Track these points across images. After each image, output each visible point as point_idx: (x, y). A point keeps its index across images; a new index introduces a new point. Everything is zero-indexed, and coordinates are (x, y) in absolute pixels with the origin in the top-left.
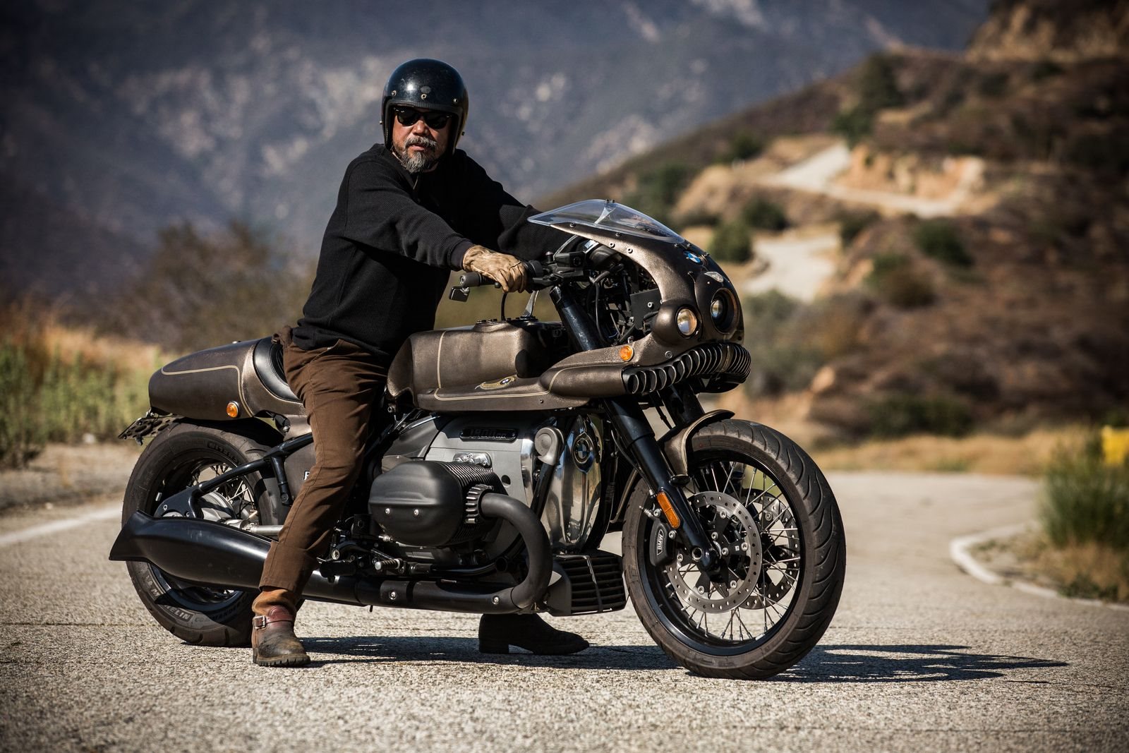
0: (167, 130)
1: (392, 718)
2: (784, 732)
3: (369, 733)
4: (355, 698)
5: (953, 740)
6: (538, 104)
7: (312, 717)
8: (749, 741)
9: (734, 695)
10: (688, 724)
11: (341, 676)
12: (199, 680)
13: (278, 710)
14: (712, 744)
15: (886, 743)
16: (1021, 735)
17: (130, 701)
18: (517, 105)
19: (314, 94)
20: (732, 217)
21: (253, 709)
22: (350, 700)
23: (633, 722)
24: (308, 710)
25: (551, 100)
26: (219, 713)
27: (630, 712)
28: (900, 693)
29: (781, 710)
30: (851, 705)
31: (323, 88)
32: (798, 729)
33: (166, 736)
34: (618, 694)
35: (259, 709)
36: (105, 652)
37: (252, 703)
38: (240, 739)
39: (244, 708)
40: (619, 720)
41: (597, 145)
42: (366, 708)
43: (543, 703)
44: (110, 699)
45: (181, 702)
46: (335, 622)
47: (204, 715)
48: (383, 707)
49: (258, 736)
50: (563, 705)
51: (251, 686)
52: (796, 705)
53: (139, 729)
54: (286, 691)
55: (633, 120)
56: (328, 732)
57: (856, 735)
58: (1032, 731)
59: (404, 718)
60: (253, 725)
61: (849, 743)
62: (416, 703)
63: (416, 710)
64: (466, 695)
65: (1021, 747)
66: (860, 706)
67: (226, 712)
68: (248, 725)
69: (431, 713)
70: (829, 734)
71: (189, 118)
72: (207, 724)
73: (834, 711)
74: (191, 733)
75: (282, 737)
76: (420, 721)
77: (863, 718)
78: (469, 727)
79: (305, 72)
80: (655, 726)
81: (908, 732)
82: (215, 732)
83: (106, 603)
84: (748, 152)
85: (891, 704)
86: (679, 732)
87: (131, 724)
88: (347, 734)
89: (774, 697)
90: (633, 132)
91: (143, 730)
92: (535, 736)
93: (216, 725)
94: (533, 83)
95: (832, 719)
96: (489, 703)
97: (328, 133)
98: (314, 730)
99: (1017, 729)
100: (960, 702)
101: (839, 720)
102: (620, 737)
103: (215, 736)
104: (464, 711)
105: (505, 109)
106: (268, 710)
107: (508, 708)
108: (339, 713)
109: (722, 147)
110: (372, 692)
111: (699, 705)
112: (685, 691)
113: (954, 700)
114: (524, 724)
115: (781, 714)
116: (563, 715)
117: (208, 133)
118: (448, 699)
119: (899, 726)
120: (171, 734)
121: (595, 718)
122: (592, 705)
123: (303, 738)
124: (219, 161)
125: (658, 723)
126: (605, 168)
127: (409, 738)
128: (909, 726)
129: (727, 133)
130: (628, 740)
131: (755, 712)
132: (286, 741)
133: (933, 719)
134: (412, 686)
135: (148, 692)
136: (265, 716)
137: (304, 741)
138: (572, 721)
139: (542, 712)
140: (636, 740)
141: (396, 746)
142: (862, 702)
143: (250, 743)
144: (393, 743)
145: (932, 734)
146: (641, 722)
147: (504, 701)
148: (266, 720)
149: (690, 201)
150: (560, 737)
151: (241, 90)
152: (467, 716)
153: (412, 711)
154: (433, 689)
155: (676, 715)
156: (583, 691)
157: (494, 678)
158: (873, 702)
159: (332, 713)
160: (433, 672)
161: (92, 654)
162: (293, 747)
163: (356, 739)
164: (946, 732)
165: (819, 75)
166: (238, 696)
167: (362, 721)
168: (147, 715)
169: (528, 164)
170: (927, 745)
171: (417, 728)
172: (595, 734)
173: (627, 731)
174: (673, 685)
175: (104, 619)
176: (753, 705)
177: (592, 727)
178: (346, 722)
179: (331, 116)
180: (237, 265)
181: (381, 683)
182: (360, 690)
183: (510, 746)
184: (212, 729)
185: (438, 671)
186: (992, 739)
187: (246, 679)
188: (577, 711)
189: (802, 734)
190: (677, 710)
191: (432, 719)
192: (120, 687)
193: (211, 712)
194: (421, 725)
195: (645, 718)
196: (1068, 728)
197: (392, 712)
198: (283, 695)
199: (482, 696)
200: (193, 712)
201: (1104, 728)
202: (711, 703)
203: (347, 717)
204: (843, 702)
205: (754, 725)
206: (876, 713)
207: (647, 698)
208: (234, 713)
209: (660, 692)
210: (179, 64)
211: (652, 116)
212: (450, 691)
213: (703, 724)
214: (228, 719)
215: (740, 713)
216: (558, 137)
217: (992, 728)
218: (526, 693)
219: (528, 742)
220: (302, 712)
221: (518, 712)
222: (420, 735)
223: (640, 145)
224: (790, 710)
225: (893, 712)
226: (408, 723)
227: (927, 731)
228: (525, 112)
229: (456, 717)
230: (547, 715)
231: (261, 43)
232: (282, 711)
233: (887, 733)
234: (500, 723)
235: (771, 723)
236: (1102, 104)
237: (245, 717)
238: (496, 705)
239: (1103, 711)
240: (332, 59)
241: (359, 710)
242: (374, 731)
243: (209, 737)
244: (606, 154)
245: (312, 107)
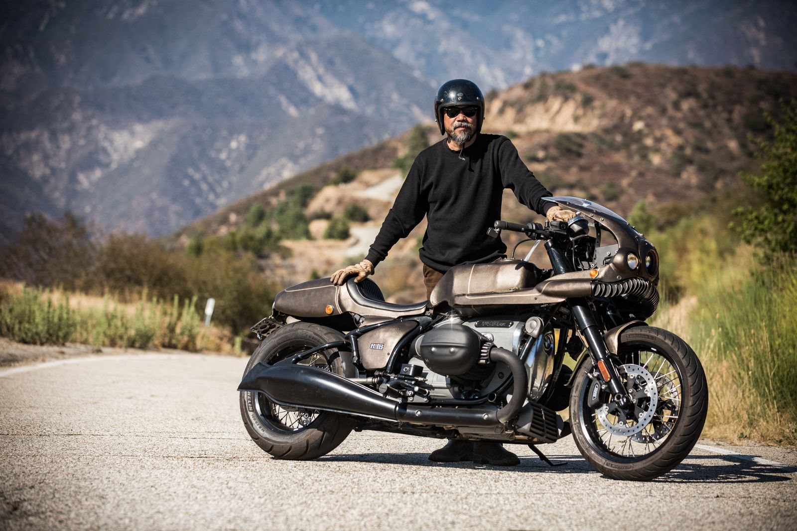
0: (24, 164)
1: (182, 487)
2: (406, 495)
3: (170, 495)
4: (159, 476)
5: (501, 499)
6: (231, 151)
7: (136, 486)
8: (387, 500)
9: (374, 474)
10: (350, 490)
11: (149, 463)
12: (68, 465)
13: (116, 482)
14: (366, 501)
15: (464, 501)
16: (538, 496)
17: (31, 477)
18: (219, 151)
19: (106, 144)
20: (339, 214)
21: (102, 481)
22: (156, 476)
23: (320, 489)
24: (133, 482)
25: (238, 148)
26: (82, 484)
27: (316, 484)
28: (466, 473)
29: (401, 483)
30: (440, 480)
31: (112, 142)
32: (413, 493)
33: (54, 496)
34: (308, 474)
35: (106, 482)
36: (12, 449)
37: (101, 478)
38: (97, 498)
39: (97, 481)
40: (311, 488)
41: (264, 174)
42: (166, 481)
43: (266, 479)
44: (19, 476)
45: (60, 477)
46: (140, 434)
47: (74, 485)
48: (176, 480)
49: (107, 497)
50: (278, 480)
51: (98, 469)
52: (410, 480)
53: (38, 492)
54: (119, 472)
55: (284, 160)
56: (147, 494)
57: (447, 496)
58: (544, 494)
59: (189, 487)
60: (103, 490)
61: (443, 501)
62: (194, 479)
63: (195, 482)
64: (222, 474)
65: (539, 502)
66: (445, 481)
67: (87, 483)
68: (100, 490)
69: (204, 484)
70: (431, 496)
71: (36, 157)
72: (77, 490)
73: (431, 483)
74: (68, 494)
75: (121, 497)
76: (198, 489)
77: (449, 487)
78: (227, 492)
79: (101, 132)
80: (332, 492)
81: (475, 494)
82: (82, 494)
83: (8, 423)
84: (347, 178)
85: (463, 479)
86: (346, 495)
87: (33, 489)
88: (158, 495)
89: (396, 475)
90: (283, 167)
91: (41, 493)
92: (265, 497)
93: (82, 491)
94: (227, 140)
95: (431, 488)
96: (236, 479)
97: (114, 166)
98: (139, 493)
99: (535, 492)
100: (500, 478)
101: (436, 488)
102: (313, 497)
103: (82, 496)
104: (222, 483)
105: (213, 154)
106: (111, 482)
107: (247, 481)
108: (152, 484)
109: (333, 175)
110: (168, 472)
111: (355, 480)
112: (345, 472)
113: (497, 477)
114: (258, 490)
115: (402, 485)
116: (279, 486)
117: (47, 165)
118: (212, 477)
119: (469, 491)
120: (57, 495)
121: (298, 487)
122: (294, 480)
123: (133, 498)
124: (53, 181)
125: (334, 490)
126: (267, 186)
127: (194, 498)
128: (475, 491)
129: (336, 168)
130: (319, 499)
131: (387, 484)
132: (124, 499)
133: (487, 488)
134: (190, 469)
135: (41, 472)
136: (109, 486)
137: (134, 500)
138: (285, 489)
139: (267, 484)
140: (324, 499)
141: (187, 502)
142: (446, 478)
143: (103, 500)
144: (185, 501)
145: (489, 496)
146: (324, 489)
147: (244, 477)
148: (110, 488)
149: (315, 205)
150: (280, 498)
151: (65, 142)
152: (224, 486)
153: (193, 483)
154: (203, 471)
155: (343, 485)
156: (287, 472)
157: (236, 465)
158: (452, 478)
159: (147, 484)
160: (200, 462)
161: (5, 450)
162: (128, 503)
163: (164, 498)
164: (496, 495)
165: (386, 137)
166: (92, 475)
167: (165, 488)
168: (42, 484)
169: (225, 184)
170: (487, 502)
171: (198, 493)
172: (299, 496)
173: (317, 494)
174: (338, 469)
175: (8, 431)
176: (385, 480)
177: (297, 492)
178: (156, 489)
179: (115, 157)
180: (68, 237)
181: (172, 468)
182: (161, 471)
183: (253, 503)
184: (80, 492)
185: (204, 461)
186: (522, 498)
187: (95, 465)
188: (287, 483)
189: (416, 496)
190: (343, 483)
191: (205, 488)
192: (24, 469)
193: (78, 483)
194: (199, 491)
195: (326, 487)
196: (562, 492)
197: (181, 483)
198: (118, 474)
199: (231, 475)
200: (68, 483)
201: (582, 491)
202: (362, 479)
203: (156, 486)
204: (435, 478)
205: (388, 491)
206: (455, 484)
207: (325, 476)
208: (92, 484)
209: (331, 473)
210: (31, 128)
211: (294, 159)
212: (212, 472)
213: (359, 491)
214: (88, 487)
215: (379, 484)
216: (242, 169)
217: (521, 492)
218: (256, 474)
219: (262, 501)
220: (130, 483)
221: (253, 484)
222: (200, 496)
223: (288, 174)
224: (407, 483)
225: (464, 484)
226: (192, 490)
227: (486, 494)
228: (223, 156)
229: (218, 487)
230: (270, 486)
231: (77, 116)
232: (118, 482)
233: (464, 495)
234: (244, 490)
235: (397, 490)
236: (541, 154)
237: (98, 486)
238: (240, 479)
239: (579, 482)
240: (116, 125)
241: (162, 482)
242: (173, 494)
243: (79, 497)
244: (267, 179)
245: (105, 151)
